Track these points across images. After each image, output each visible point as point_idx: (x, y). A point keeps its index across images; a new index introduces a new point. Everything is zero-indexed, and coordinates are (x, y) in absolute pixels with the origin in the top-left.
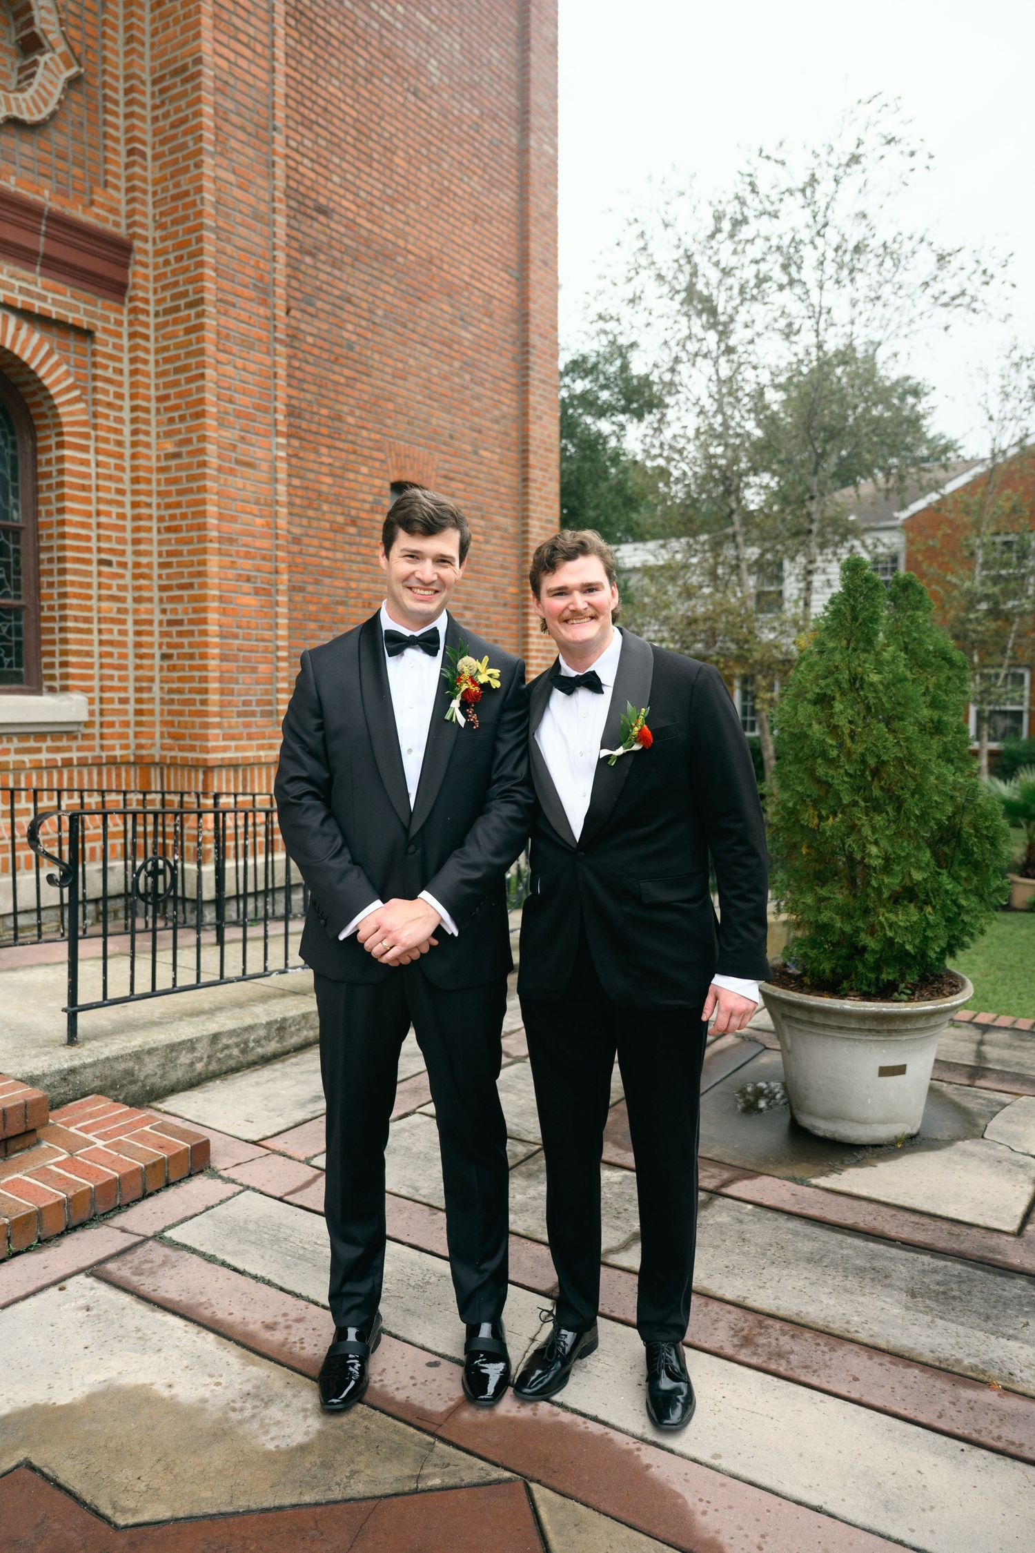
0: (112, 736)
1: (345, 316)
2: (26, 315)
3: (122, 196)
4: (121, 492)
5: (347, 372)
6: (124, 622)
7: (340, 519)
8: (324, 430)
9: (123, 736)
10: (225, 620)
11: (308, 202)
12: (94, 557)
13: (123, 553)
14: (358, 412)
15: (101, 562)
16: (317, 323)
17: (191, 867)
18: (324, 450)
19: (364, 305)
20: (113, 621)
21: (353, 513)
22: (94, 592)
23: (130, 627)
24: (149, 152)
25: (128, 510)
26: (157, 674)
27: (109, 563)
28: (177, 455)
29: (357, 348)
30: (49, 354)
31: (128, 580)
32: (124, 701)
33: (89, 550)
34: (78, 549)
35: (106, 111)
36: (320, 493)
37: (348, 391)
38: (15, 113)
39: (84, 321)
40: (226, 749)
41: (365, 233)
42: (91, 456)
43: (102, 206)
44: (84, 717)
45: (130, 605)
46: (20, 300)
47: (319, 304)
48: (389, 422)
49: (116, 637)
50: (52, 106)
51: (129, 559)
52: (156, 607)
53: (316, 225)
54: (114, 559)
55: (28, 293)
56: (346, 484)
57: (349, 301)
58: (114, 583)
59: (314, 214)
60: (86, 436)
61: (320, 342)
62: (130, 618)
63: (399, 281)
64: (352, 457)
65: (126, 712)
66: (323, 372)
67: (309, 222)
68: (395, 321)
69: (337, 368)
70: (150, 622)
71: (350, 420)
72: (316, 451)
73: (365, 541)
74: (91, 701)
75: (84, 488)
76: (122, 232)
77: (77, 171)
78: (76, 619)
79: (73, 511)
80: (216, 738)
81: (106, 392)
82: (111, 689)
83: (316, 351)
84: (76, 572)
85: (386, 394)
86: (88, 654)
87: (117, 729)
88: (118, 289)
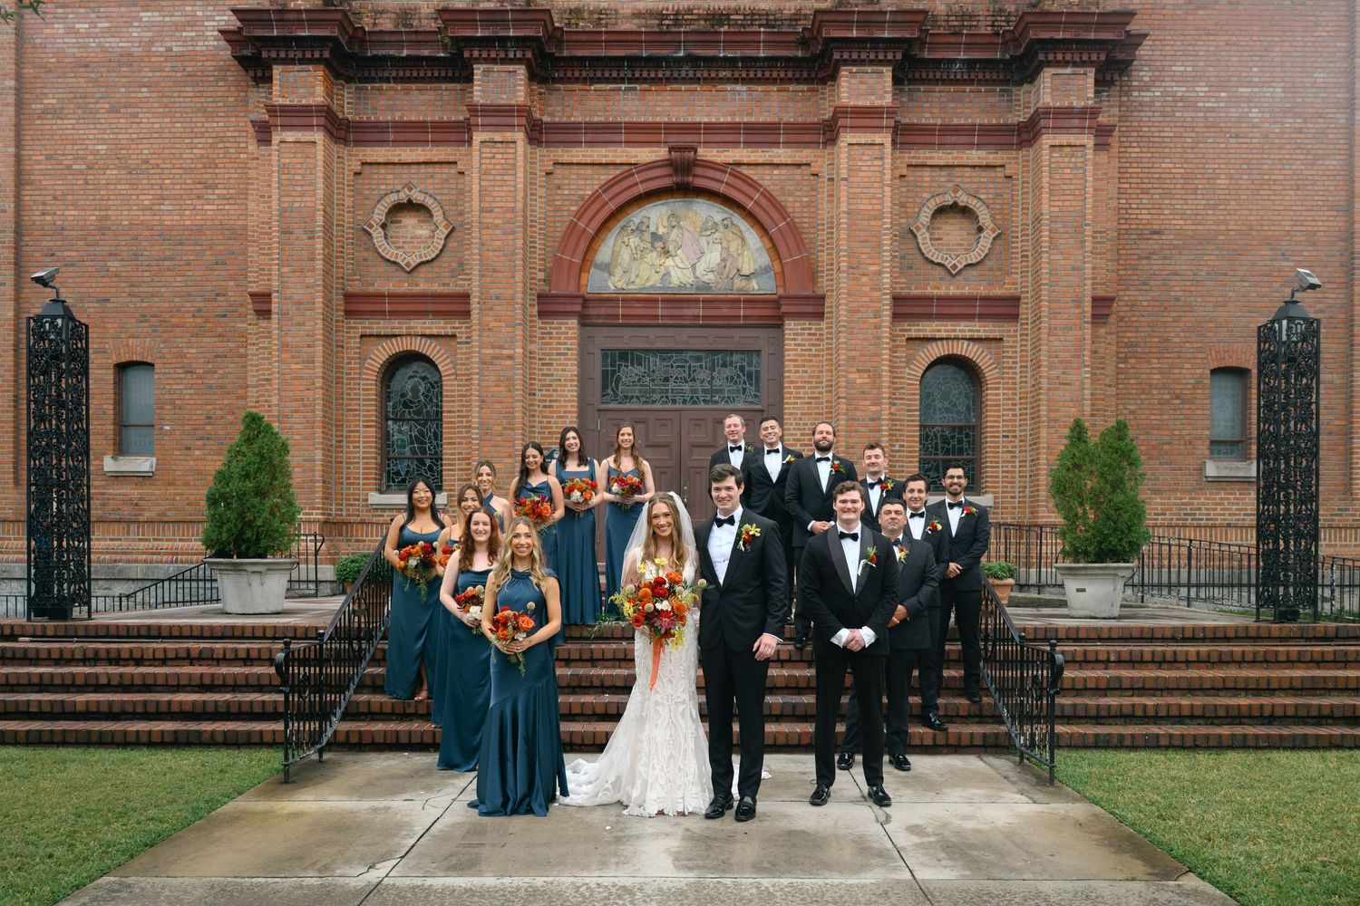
0: (1007, 513)
1: (1172, 283)
2: (972, 339)
3: (1019, 276)
4: (1015, 405)
5: (1172, 314)
6: (1014, 462)
7: (1168, 397)
8: (1154, 350)
9: (1013, 513)
10: (1050, 458)
11: (1145, 232)
12: (1001, 435)
13: (1015, 431)
14: (1182, 335)
15: (1004, 436)
16: (1150, 293)
17: (1023, 569)
18: (1156, 361)
19: (1189, 273)
20: (1008, 462)
21: (1177, 392)
22: (1000, 450)
23: (1017, 464)
24: (1029, 253)
25: (1018, 412)
26: (1028, 485)
27: (1008, 437)
28: (1034, 386)
29: (1183, 299)
30: (982, 352)
31: (1017, 443)
32: (1014, 497)
33: (998, 432)
34: (993, 432)
35: (1013, 242)
36: (1151, 385)
37: (1175, 324)
38: (970, 262)
39: (997, 335)
40: (1049, 517)
41: (1191, 233)
42: (1001, 391)
43: (1009, 284)
44: (992, 504)
45: (1017, 454)
46: (968, 335)
47: (1152, 283)
48: (1211, 334)
49: (1010, 469)
50: (986, 251)
51: (1018, 434)
52: (1028, 454)
53: (1150, 242)
54: (1010, 434)
55: (972, 331)
56: (1172, 376)
57: (1177, 275)
58: (1010, 445)
59: (1150, 236)
60: (999, 383)
61: (1154, 303)
62: (1017, 460)
63: (1220, 250)
64: (1178, 360)
65: (1014, 503)
66: (1156, 319)
67: (1145, 242)
68: (1215, 274)
69: (1165, 314)
70: (1025, 461)
71: (1176, 340)
72: (1149, 363)
73: (1186, 406)
74: (995, 498)
75: (996, 405)
76: (1017, 293)
77: (999, 273)
78: (991, 462)
79: (991, 416)
80: (1043, 512)
81: (1008, 363)
82: (1006, 492)
83: (1150, 309)
84: (992, 442)
85: (1207, 319)
86: (997, 477)
87: (1009, 510)
88: (1014, 317)
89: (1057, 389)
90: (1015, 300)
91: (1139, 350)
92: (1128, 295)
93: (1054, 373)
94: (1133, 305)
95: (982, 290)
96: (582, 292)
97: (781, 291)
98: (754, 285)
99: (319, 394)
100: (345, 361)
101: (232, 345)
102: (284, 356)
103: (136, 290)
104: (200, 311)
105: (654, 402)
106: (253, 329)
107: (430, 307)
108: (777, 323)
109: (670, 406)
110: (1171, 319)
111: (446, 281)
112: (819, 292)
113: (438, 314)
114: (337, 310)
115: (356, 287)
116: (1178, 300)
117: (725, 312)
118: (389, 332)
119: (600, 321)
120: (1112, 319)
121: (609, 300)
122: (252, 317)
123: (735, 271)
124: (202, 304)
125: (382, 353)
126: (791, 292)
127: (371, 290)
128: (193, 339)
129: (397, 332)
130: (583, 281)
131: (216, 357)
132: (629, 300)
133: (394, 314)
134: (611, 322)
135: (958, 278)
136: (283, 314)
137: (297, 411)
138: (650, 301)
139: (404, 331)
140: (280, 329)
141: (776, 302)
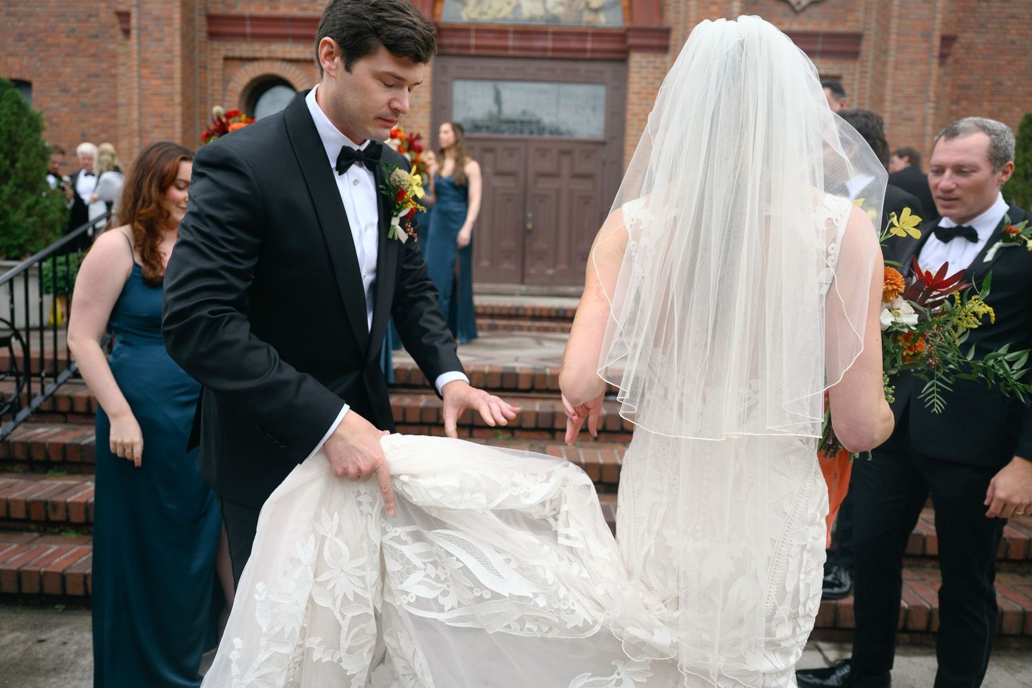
1: (1009, 27)
3: (862, 14)
5: (1007, 58)
16: (987, 36)
29: (1018, 43)
37: (1009, 68)
43: (851, 21)
47: (990, 25)
57: (1015, 18)
66: (990, 62)
76: (860, 29)
77: (842, 10)
83: (986, 52)
88: (854, 55)
89: (899, 124)
90: (856, 38)
91: (971, 92)
92: (964, 38)
93: (897, 108)
94: (969, 47)
95: (825, 27)
96: (437, 19)
97: (628, 24)
98: (603, 20)
99: (178, 110)
100: (209, 82)
101: (104, 65)
102: (145, 72)
103: (13, 9)
104: (73, 30)
105: (502, 132)
106: (121, 50)
107: (289, 31)
108: (621, 58)
109: (517, 136)
110: (1004, 63)
111: (305, 5)
112: (666, 25)
113: (298, 38)
114: (200, 31)
115: (219, 9)
116: (1013, 43)
117: (573, 44)
118: (250, 54)
119: (453, 51)
120: (950, 60)
121: (462, 30)
122: (120, 36)
123: (582, 5)
124: (75, 25)
125: (245, 75)
126: (640, 22)
127: (234, 12)
128: (68, 59)
129: (258, 55)
130: (438, 10)
131: (89, 76)
132: (481, 30)
133: (256, 37)
134: (463, 53)
135: (803, 16)
136: (141, 29)
137: (157, 127)
138: (500, 31)
139: (265, 54)
140: (139, 44)
141: (621, 36)
